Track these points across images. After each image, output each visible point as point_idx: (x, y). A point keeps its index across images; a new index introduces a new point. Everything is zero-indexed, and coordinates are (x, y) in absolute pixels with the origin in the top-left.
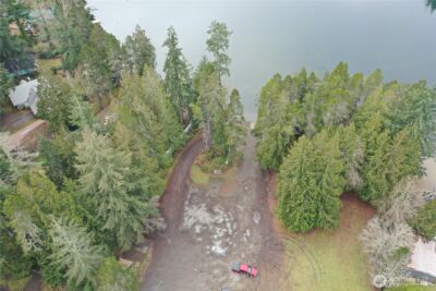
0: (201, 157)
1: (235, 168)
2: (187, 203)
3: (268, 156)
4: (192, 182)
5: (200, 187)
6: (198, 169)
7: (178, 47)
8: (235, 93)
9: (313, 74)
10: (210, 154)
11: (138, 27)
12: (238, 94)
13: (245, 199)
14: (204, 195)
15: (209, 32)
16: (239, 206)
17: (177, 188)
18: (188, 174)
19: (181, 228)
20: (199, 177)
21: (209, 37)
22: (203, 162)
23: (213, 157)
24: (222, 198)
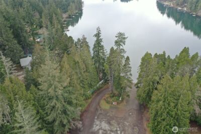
0: (107, 96)
1: (125, 103)
2: (96, 118)
3: (144, 95)
4: (100, 107)
5: (105, 110)
6: (104, 101)
7: (101, 38)
8: (128, 58)
9: (169, 56)
10: (112, 95)
11: (84, 36)
12: (129, 60)
13: (130, 119)
14: (106, 114)
15: (116, 37)
16: (126, 123)
17: (92, 109)
18: (99, 104)
19: (91, 130)
20: (105, 106)
21: (116, 39)
22: (107, 98)
23: (113, 96)
24: (117, 117)
